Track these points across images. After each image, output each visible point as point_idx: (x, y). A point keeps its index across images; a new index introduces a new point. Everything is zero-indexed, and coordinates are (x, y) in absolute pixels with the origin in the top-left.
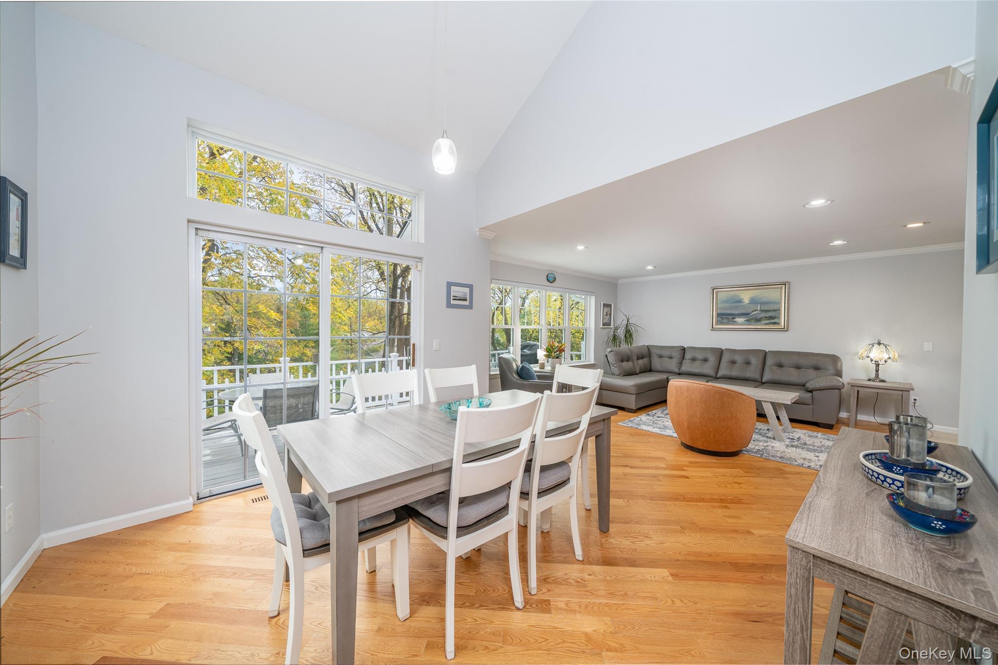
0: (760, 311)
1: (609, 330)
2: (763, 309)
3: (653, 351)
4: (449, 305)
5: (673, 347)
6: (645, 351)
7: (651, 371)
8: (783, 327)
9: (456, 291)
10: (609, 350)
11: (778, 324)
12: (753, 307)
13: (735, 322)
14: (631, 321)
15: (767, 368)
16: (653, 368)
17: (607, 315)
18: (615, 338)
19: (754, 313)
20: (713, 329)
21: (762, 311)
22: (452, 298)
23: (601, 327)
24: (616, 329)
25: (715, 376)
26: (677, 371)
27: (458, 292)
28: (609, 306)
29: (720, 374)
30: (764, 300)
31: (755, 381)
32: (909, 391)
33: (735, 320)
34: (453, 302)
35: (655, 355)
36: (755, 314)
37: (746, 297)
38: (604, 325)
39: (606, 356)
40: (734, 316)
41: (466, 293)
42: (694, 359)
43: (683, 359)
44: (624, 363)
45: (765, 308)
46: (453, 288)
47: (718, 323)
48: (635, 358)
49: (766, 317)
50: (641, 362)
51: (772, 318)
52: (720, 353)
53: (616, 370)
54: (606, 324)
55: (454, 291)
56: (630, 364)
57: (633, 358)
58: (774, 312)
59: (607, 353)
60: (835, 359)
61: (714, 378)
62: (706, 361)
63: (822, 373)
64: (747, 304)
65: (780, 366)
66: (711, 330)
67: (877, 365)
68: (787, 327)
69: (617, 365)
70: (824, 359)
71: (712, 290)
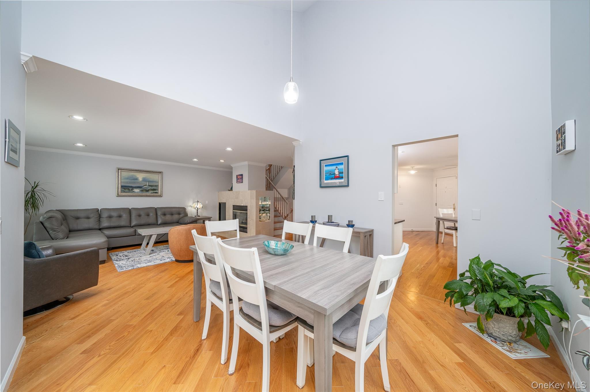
0: (148, 186)
3: (67, 214)
5: (88, 210)
8: (160, 195)
11: (158, 193)
12: (144, 183)
15: (159, 217)
21: (149, 186)
25: (130, 226)
26: (97, 227)
29: (133, 224)
30: (151, 180)
32: (211, 218)
33: (133, 190)
35: (70, 217)
36: (145, 187)
37: (140, 177)
39: (41, 223)
40: (133, 188)
42: (110, 217)
43: (100, 218)
45: (151, 184)
47: (122, 192)
49: (151, 189)
51: (155, 190)
52: (129, 211)
58: (155, 187)
60: (184, 209)
61: (129, 227)
62: (121, 217)
63: (181, 216)
64: (141, 181)
65: (164, 215)
66: (117, 196)
67: (197, 210)
68: (162, 195)
69: (59, 229)
70: (181, 210)
71: (117, 170)
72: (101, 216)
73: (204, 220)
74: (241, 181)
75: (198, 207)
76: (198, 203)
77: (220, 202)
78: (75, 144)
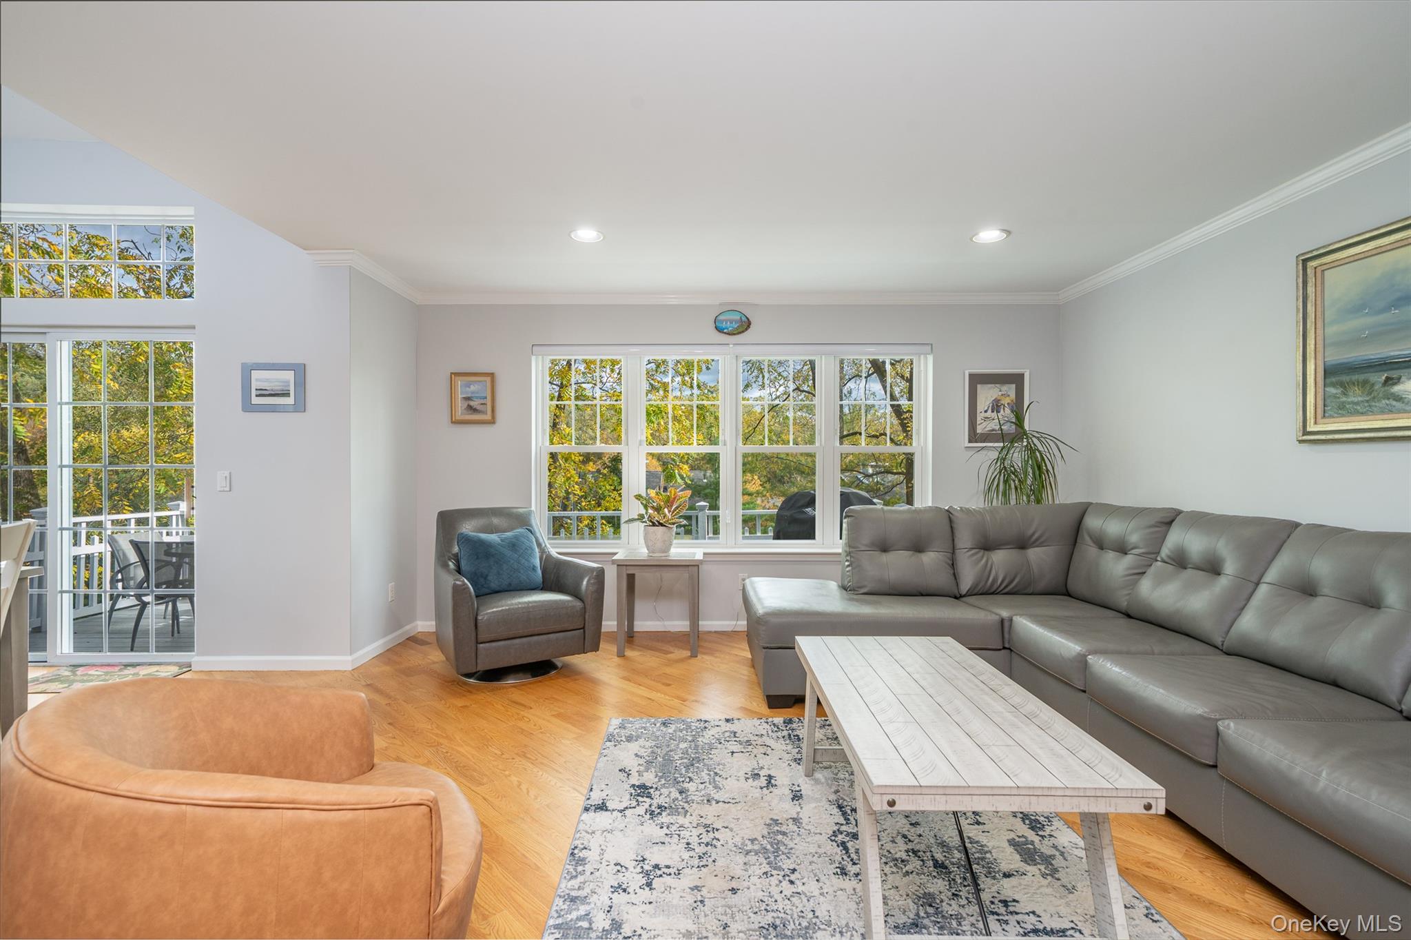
3: (1093, 523)
4: (248, 407)
9: (260, 379)
16: (1076, 585)
17: (996, 408)
20: (1307, 438)
22: (254, 393)
23: (965, 444)
25: (1219, 640)
27: (267, 380)
28: (1009, 380)
34: (256, 400)
41: (288, 382)
46: (255, 374)
53: (848, 575)
54: (994, 437)
55: (257, 380)
62: (1218, 573)
66: (1301, 442)
71: (1300, 267)
78: (973, 236)
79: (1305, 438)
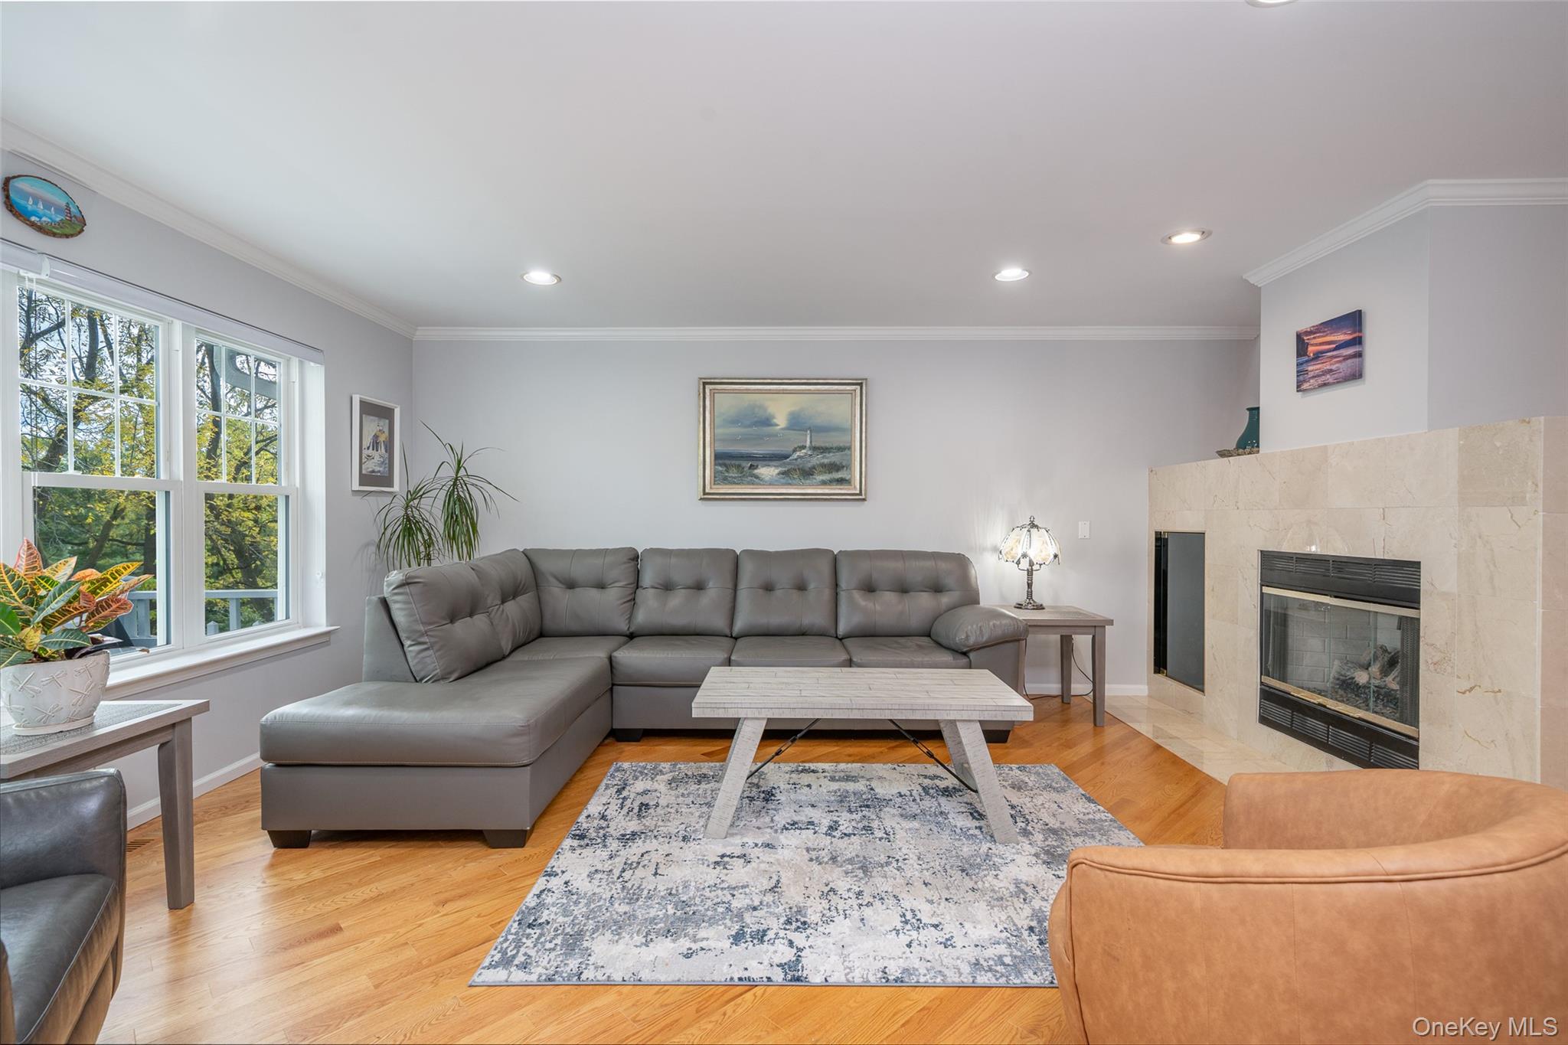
0: (810, 448)
1: (387, 500)
2: (818, 445)
3: (545, 565)
5: (605, 552)
6: (522, 569)
7: (542, 634)
8: (858, 491)
10: (395, 576)
12: (796, 438)
13: (757, 477)
14: (471, 466)
15: (843, 596)
16: (550, 625)
17: (375, 445)
18: (411, 527)
19: (798, 453)
20: (706, 497)
21: (814, 449)
23: (356, 486)
24: (415, 495)
25: (727, 632)
26: (623, 626)
28: (385, 413)
31: (822, 634)
32: (1105, 627)
33: (756, 471)
35: (552, 579)
36: (799, 457)
37: (780, 410)
38: (365, 479)
39: (385, 603)
40: (755, 460)
42: (667, 587)
43: (637, 588)
44: (458, 624)
45: (822, 441)
47: (720, 478)
48: (492, 598)
49: (823, 465)
50: (511, 607)
52: (733, 562)
53: (428, 661)
54: (376, 480)
56: (480, 621)
57: (489, 601)
59: (387, 592)
60: (961, 562)
61: (727, 636)
62: (702, 589)
63: (945, 600)
64: (782, 429)
65: (869, 588)
66: (701, 499)
67: (1030, 573)
68: (866, 490)
69: (432, 636)
70: (943, 566)
71: (702, 387)
72: (640, 584)
73: (1065, 632)
74: (1345, 367)
75: (1032, 554)
76: (1034, 531)
77: (1162, 529)
78: (524, 274)
79: (706, 496)
